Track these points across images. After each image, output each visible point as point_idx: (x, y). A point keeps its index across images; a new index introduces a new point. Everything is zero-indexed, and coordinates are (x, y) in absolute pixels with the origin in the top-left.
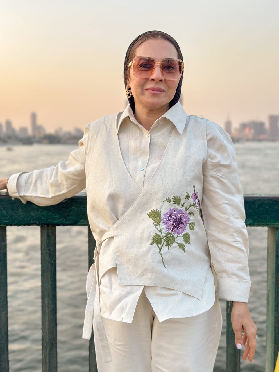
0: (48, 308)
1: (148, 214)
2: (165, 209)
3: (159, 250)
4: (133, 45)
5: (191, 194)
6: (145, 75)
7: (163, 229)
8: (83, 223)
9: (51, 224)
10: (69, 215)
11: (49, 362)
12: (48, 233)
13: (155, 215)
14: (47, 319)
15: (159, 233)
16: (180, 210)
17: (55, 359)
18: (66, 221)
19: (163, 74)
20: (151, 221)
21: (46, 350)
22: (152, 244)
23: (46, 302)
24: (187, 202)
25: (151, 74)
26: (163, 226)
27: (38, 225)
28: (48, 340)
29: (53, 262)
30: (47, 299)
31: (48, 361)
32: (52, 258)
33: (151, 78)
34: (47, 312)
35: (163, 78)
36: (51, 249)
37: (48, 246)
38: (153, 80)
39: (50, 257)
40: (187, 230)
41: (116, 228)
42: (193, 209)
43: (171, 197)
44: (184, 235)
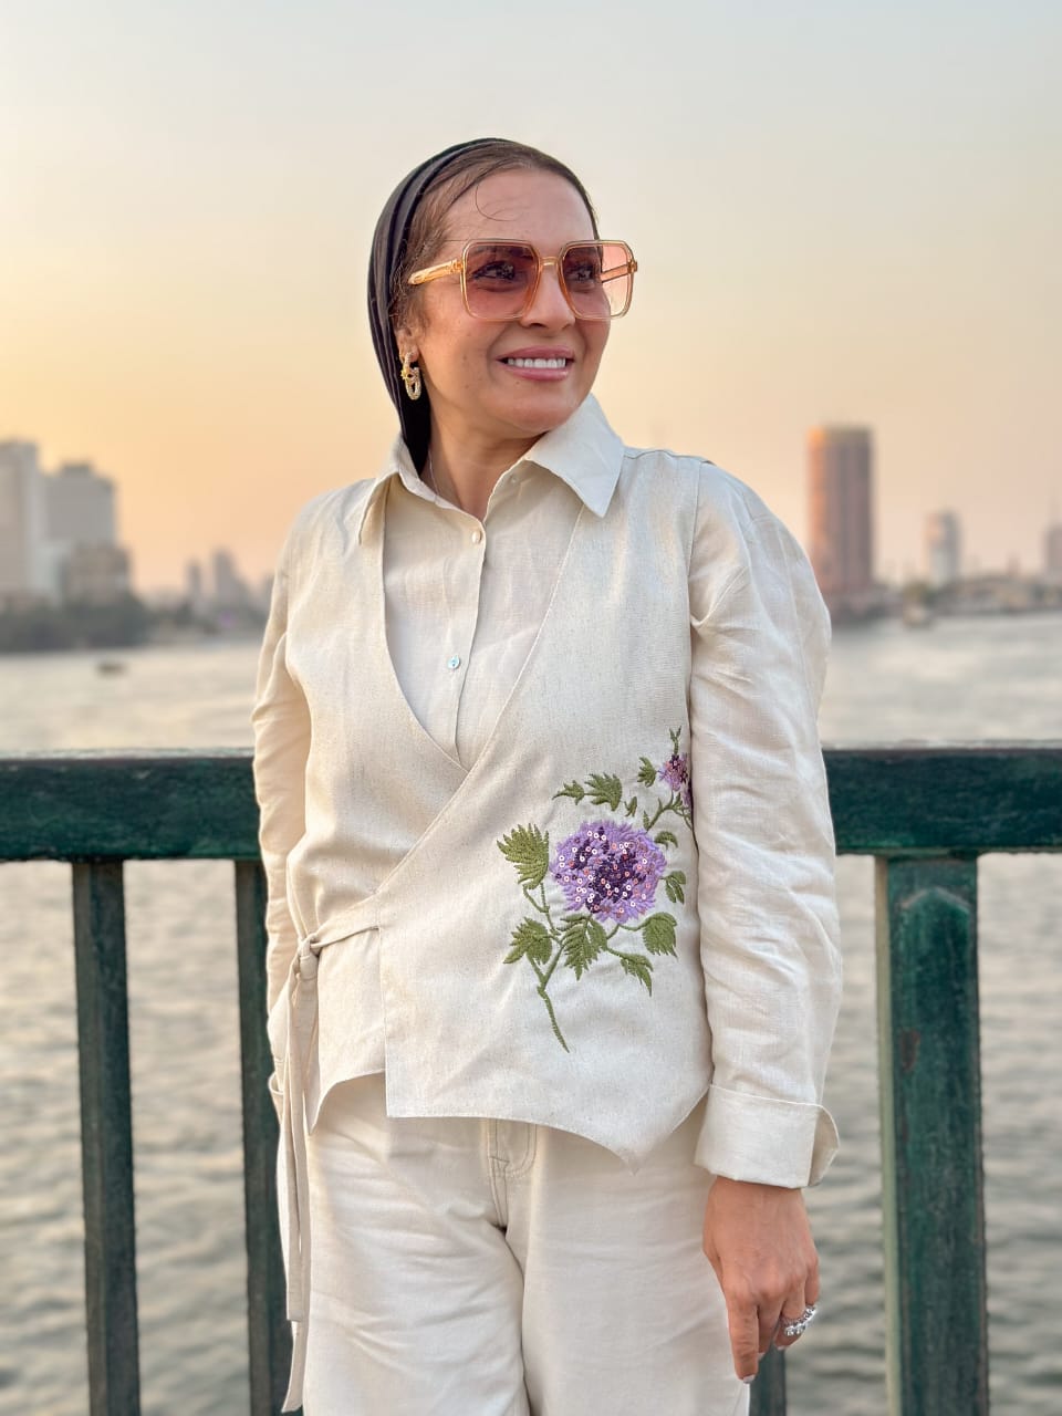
15: (540, 918)
16: (624, 828)
24: (648, 794)
40: (662, 903)
41: (389, 897)
42: (674, 821)
43: (584, 779)
44: (648, 922)
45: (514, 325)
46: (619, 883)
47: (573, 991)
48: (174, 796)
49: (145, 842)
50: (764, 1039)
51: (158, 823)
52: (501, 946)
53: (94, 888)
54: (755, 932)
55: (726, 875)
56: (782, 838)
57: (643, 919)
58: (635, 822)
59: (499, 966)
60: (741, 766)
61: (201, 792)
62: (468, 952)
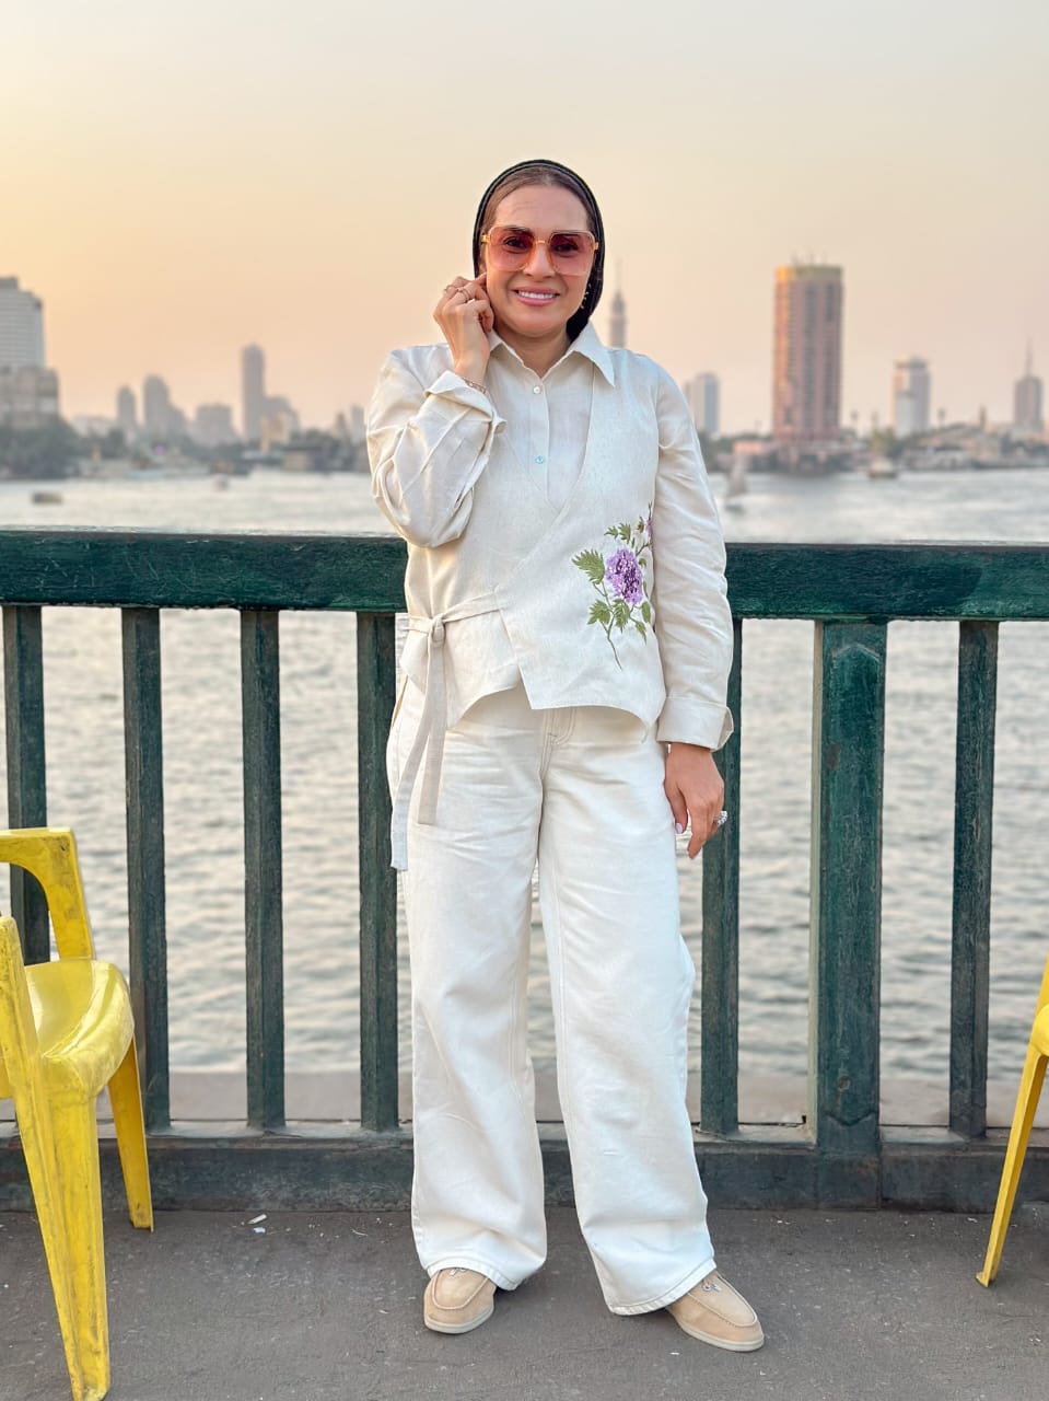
1: (574, 561)
2: (608, 550)
3: (606, 635)
5: (645, 521)
7: (610, 589)
13: (590, 562)
15: (603, 600)
16: (631, 554)
19: (552, 264)
20: (583, 575)
22: (592, 621)
24: (640, 537)
25: (528, 261)
26: (608, 585)
29: (270, 700)
32: (269, 692)
33: (527, 271)
35: (552, 273)
36: (267, 670)
37: (259, 660)
38: (529, 275)
39: (263, 687)
41: (502, 592)
42: (647, 551)
43: (617, 526)
44: (643, 605)
45: (518, 272)
46: (631, 584)
47: (620, 639)
48: (319, 564)
49: (298, 596)
51: (307, 585)
52: (584, 616)
53: (258, 629)
57: (642, 602)
58: (634, 551)
59: (586, 626)
60: (692, 524)
61: (340, 562)
62: (567, 619)
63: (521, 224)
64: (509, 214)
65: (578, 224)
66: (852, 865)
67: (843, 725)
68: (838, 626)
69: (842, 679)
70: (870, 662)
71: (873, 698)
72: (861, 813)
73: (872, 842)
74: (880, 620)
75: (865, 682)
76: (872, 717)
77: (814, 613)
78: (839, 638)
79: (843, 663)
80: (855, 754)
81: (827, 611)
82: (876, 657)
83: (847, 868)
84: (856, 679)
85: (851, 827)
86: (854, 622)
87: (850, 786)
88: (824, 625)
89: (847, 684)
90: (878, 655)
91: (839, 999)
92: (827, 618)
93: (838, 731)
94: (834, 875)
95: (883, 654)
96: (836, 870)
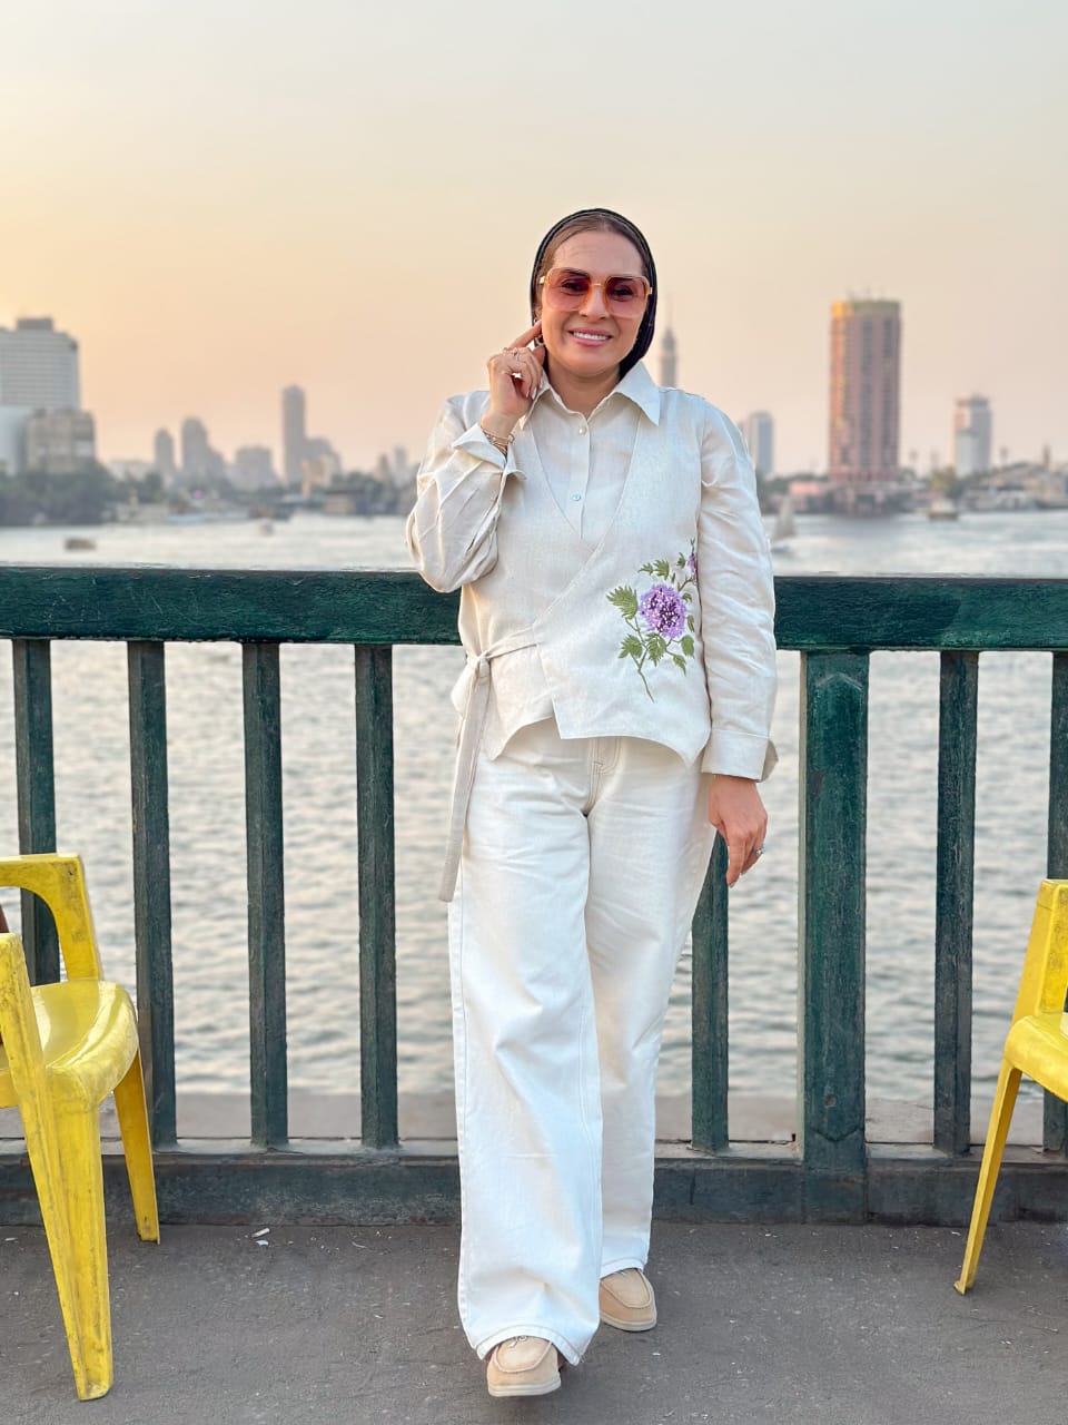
0: (262, 839)
1: (608, 597)
2: (643, 586)
3: (637, 668)
4: (551, 238)
5: (687, 556)
6: (569, 304)
7: (644, 625)
8: (339, 637)
9: (266, 638)
10: (307, 617)
11: (266, 966)
12: (259, 661)
13: (624, 598)
14: (260, 865)
15: (636, 635)
16: (671, 589)
17: (279, 961)
18: (301, 631)
19: (607, 305)
20: (617, 610)
21: (258, 938)
22: (623, 655)
23: (258, 826)
24: (680, 572)
25: (584, 303)
26: (641, 620)
27: (236, 640)
28: (261, 914)
29: (272, 730)
30: (258, 818)
31: (262, 963)
32: (271, 722)
33: (582, 312)
34: (260, 847)
35: (607, 314)
36: (269, 700)
37: (261, 690)
38: (584, 316)
39: (264, 718)
40: (687, 632)
41: (540, 628)
42: (692, 586)
43: (653, 563)
44: (683, 639)
45: (574, 314)
46: (670, 618)
47: (653, 672)
48: (318, 597)
50: (741, 703)
52: (616, 649)
54: (738, 647)
55: (723, 618)
56: (753, 599)
57: (681, 637)
58: (674, 586)
59: (616, 659)
60: (732, 561)
61: (337, 596)
63: (577, 267)
64: (567, 257)
65: (632, 269)
66: (836, 889)
67: (826, 752)
68: (821, 657)
69: (826, 707)
70: (852, 691)
71: (855, 727)
72: (845, 837)
73: (856, 867)
74: (863, 651)
75: (847, 711)
76: (854, 744)
77: (797, 644)
78: (822, 667)
79: (826, 692)
80: (839, 780)
81: (811, 642)
82: (858, 686)
83: (832, 890)
84: (840, 708)
85: (835, 852)
86: (835, 652)
87: (833, 812)
88: (808, 655)
89: (831, 712)
90: (860, 684)
91: (825, 1019)
92: (811, 648)
93: (822, 757)
94: (819, 898)
95: (865, 683)
96: (821, 894)
